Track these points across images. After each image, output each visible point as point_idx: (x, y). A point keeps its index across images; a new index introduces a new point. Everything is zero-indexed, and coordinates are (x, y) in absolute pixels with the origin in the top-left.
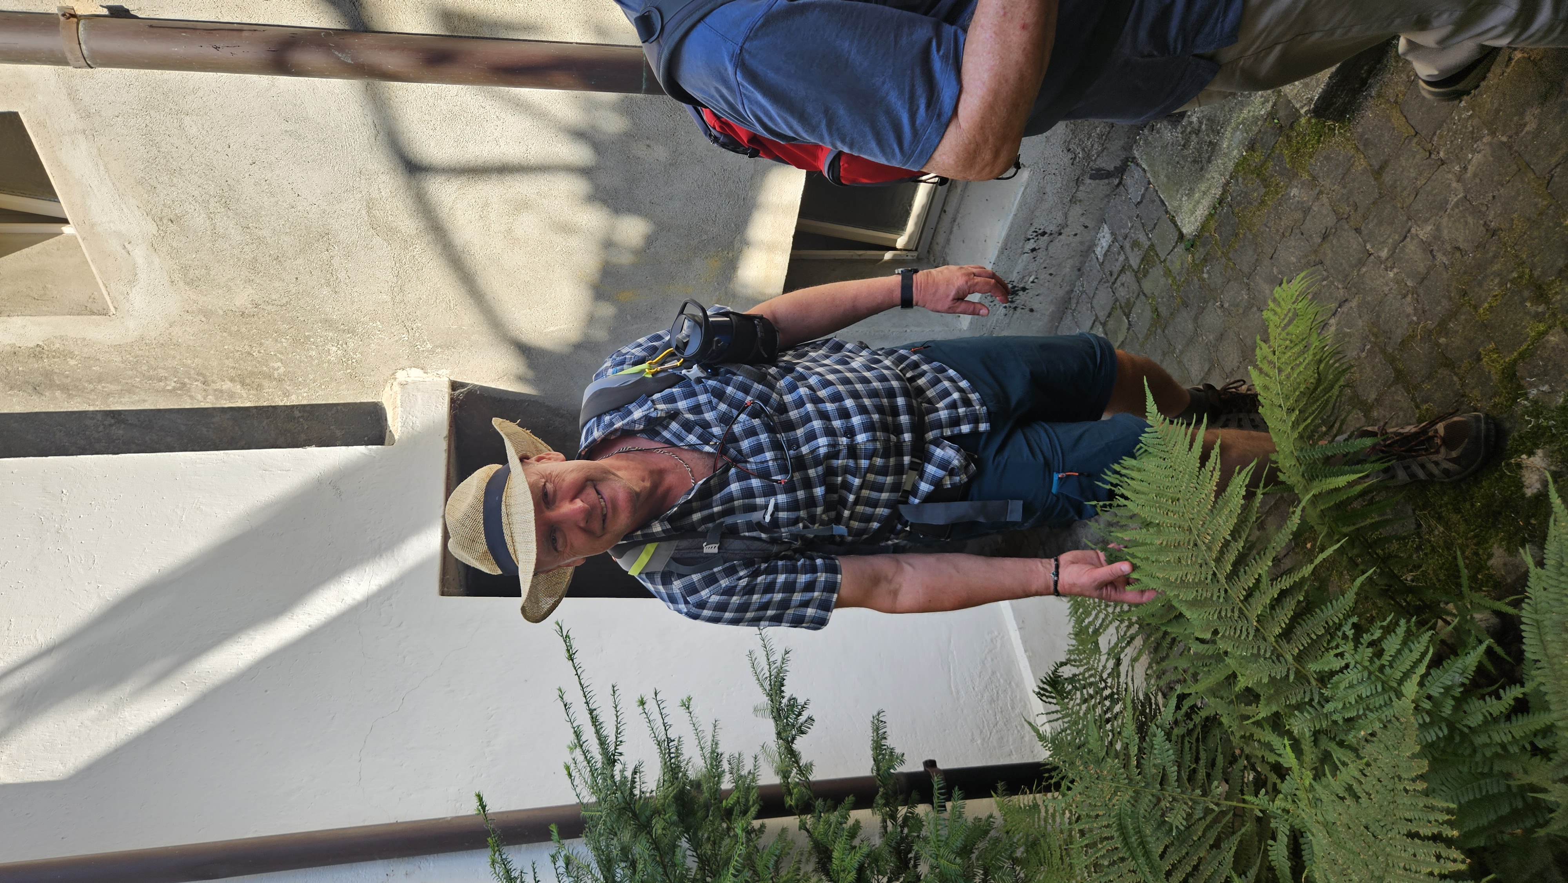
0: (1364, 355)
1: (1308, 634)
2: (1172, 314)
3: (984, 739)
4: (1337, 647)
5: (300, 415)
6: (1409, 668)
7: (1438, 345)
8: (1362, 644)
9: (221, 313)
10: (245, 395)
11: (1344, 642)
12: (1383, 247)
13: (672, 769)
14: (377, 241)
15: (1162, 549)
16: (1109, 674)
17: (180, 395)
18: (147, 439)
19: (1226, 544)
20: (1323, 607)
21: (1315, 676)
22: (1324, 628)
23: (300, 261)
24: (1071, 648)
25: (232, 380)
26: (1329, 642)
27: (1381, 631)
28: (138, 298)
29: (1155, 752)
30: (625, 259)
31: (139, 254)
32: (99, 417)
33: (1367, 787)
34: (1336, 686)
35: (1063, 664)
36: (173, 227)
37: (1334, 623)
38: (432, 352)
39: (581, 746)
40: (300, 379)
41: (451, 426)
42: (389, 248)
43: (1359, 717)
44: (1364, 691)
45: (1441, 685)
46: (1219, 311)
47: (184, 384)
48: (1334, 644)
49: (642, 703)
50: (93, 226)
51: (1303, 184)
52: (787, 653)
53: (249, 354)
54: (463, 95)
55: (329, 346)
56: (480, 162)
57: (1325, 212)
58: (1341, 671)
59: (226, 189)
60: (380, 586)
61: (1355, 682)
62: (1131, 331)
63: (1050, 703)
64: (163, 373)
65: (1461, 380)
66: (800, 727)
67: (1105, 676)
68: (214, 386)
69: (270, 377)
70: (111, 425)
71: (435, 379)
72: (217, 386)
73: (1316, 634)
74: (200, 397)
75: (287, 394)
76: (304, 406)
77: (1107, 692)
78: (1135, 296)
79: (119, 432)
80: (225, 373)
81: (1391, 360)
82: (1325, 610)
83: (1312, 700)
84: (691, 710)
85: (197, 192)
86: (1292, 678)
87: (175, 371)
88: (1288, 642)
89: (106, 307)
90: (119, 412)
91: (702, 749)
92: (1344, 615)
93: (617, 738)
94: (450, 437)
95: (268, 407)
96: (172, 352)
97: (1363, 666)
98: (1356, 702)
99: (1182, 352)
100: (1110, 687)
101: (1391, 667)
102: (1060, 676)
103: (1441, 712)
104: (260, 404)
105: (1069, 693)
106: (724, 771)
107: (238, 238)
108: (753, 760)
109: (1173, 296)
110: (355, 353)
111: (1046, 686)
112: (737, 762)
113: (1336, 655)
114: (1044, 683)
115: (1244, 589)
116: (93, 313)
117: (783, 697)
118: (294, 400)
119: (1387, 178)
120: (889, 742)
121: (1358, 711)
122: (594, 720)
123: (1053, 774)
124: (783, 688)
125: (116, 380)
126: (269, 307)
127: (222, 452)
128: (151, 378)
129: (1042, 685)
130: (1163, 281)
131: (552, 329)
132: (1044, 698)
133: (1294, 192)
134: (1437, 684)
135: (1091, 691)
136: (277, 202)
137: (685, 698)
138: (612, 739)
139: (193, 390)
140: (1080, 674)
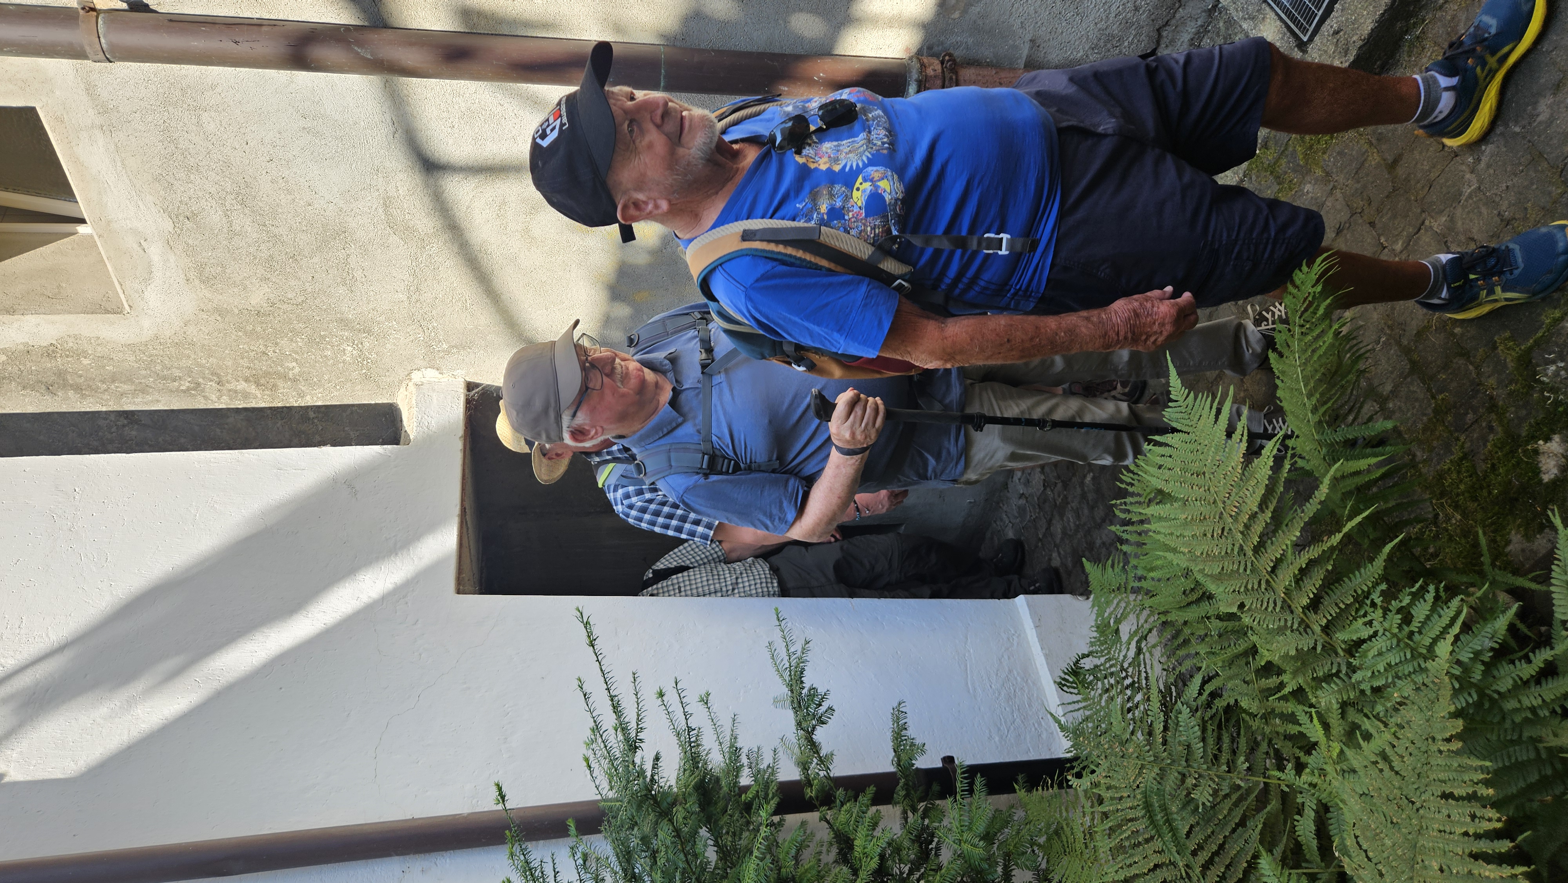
0: (1378, 347)
1: (1336, 604)
3: (1001, 737)
4: (1365, 615)
5: (314, 416)
6: (1438, 633)
7: (1453, 335)
8: (1391, 611)
9: (236, 311)
10: (259, 396)
11: (1372, 610)
12: (1397, 240)
13: (693, 759)
14: (394, 239)
15: (1186, 524)
16: (1130, 664)
17: (194, 395)
18: (160, 439)
19: (1253, 516)
20: (1351, 576)
21: (1343, 646)
22: (1353, 596)
23: (316, 260)
24: (1093, 640)
25: (247, 380)
26: (1357, 610)
27: (1410, 597)
28: (153, 297)
29: (1181, 729)
30: (641, 259)
31: (155, 251)
32: (112, 417)
33: (1400, 750)
34: (1364, 655)
35: (1084, 656)
36: (189, 225)
37: (1363, 591)
38: (447, 352)
39: (601, 736)
40: (315, 379)
41: (466, 428)
42: (406, 247)
43: (1386, 686)
44: (1393, 658)
45: (1470, 650)
47: (198, 384)
48: (1362, 612)
49: (661, 695)
50: (109, 222)
51: (1317, 180)
52: (807, 643)
53: (264, 353)
54: (481, 92)
55: (345, 346)
56: (497, 160)
57: (1338, 207)
58: (1370, 638)
59: (243, 186)
60: (396, 583)
61: (1384, 650)
63: (1071, 693)
64: (177, 373)
65: (1476, 368)
66: (820, 717)
67: (1126, 665)
68: (228, 386)
69: (285, 377)
70: (124, 426)
71: (451, 379)
72: (232, 386)
73: (1344, 603)
74: (214, 397)
75: (301, 395)
76: (319, 407)
77: (1128, 682)
79: (132, 432)
80: (239, 373)
81: (1407, 351)
82: (1353, 578)
83: (1339, 671)
84: (709, 705)
85: (214, 189)
86: (1319, 649)
87: (189, 372)
88: (1316, 613)
89: (120, 306)
90: (133, 413)
91: (721, 744)
92: (1373, 582)
93: (638, 725)
94: (465, 437)
95: (283, 408)
96: (187, 352)
97: (1392, 634)
98: (1385, 670)
100: (1131, 677)
101: (1420, 633)
102: (1081, 668)
103: (1470, 678)
104: (275, 404)
105: (1091, 683)
106: (742, 766)
107: (255, 235)
108: (772, 753)
110: (370, 353)
111: (1067, 677)
112: (755, 756)
113: (1365, 624)
114: (1065, 673)
115: (1272, 561)
116: (107, 312)
117: (803, 688)
118: (309, 400)
119: (1401, 171)
120: (911, 732)
121: (1387, 678)
122: (616, 708)
123: (1074, 764)
124: (803, 679)
125: (130, 380)
126: (285, 306)
127: (236, 451)
128: (165, 378)
129: (1063, 676)
132: (1065, 688)
133: (1308, 187)
134: (1466, 649)
135: (1112, 681)
136: (294, 200)
137: (703, 693)
138: (633, 725)
139: (208, 390)
140: (1102, 665)
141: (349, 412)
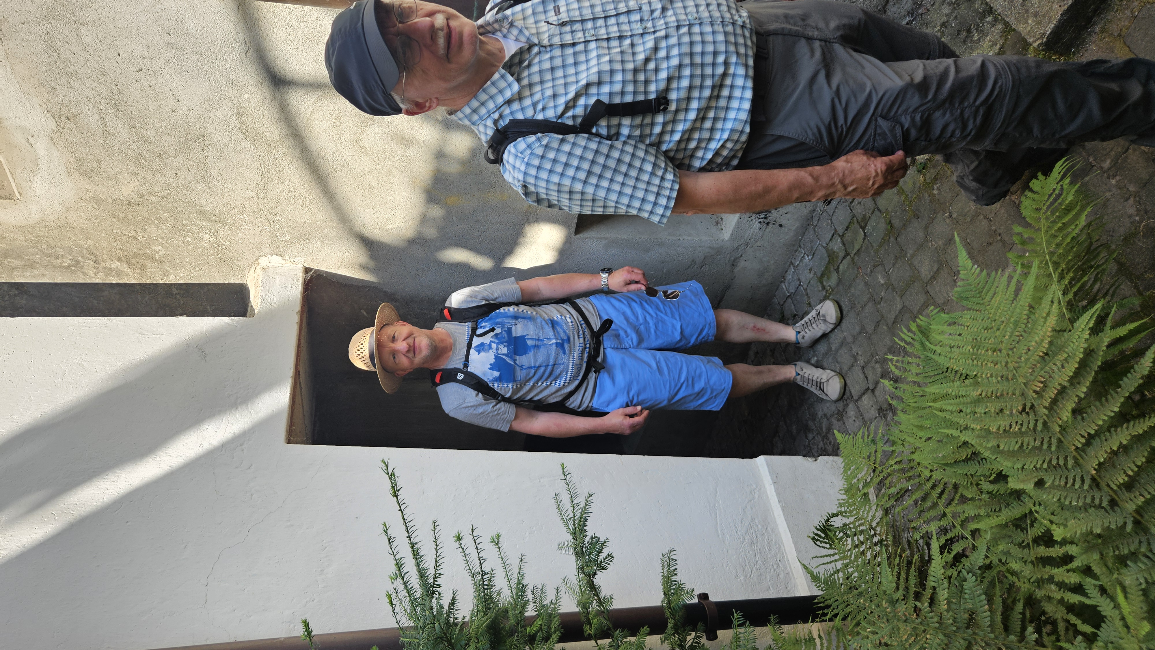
2: (904, 225)
3: (746, 576)
5: (177, 292)
9: (111, 201)
10: (130, 274)
13: (485, 600)
14: (245, 144)
16: (878, 523)
17: (74, 271)
23: (179, 159)
24: (842, 501)
25: (119, 260)
28: (39, 186)
30: (453, 168)
31: (41, 146)
35: (834, 515)
36: (70, 124)
38: (290, 242)
39: (403, 578)
40: (178, 261)
41: (303, 304)
42: (255, 151)
46: (948, 221)
47: (78, 262)
49: (459, 538)
52: (590, 495)
53: (135, 238)
55: (203, 234)
59: (116, 92)
60: (234, 433)
62: (866, 240)
63: (824, 547)
64: (60, 252)
66: (601, 563)
68: (104, 265)
69: (152, 258)
71: (292, 265)
72: (107, 265)
74: (91, 273)
75: (166, 274)
76: (181, 285)
77: (876, 539)
78: (870, 212)
80: (114, 254)
84: (499, 545)
85: (91, 94)
87: (70, 251)
88: (1132, 491)
89: (12, 193)
91: (509, 580)
93: (436, 570)
94: (302, 312)
95: (150, 284)
96: (68, 234)
99: (913, 256)
100: (879, 535)
102: (832, 526)
104: (144, 281)
105: (840, 540)
106: (528, 601)
107: (126, 136)
108: (555, 591)
109: (905, 210)
110: (224, 241)
111: (819, 533)
112: (540, 592)
114: (818, 530)
117: (586, 536)
118: (173, 279)
120: (680, 578)
122: (416, 554)
124: (585, 528)
125: (20, 257)
126: (153, 198)
127: (106, 318)
128: (49, 256)
129: (816, 532)
130: (896, 199)
131: (391, 226)
132: (818, 543)
135: (862, 538)
136: (160, 106)
137: (494, 535)
138: (431, 571)
139: (86, 267)
140: (850, 524)
141: (206, 290)
